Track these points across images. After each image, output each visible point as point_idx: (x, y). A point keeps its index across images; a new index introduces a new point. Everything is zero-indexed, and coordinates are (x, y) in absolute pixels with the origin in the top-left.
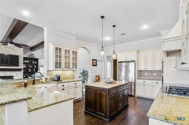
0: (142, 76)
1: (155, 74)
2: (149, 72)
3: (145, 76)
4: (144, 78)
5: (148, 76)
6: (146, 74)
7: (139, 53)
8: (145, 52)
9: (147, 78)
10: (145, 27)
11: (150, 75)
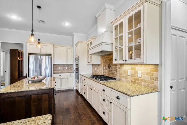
0: (55, 70)
1: (67, 68)
2: (62, 66)
3: (58, 70)
4: (57, 72)
5: (61, 70)
6: (59, 68)
7: (54, 47)
8: (59, 47)
9: (60, 72)
10: (67, 24)
11: (63, 68)
